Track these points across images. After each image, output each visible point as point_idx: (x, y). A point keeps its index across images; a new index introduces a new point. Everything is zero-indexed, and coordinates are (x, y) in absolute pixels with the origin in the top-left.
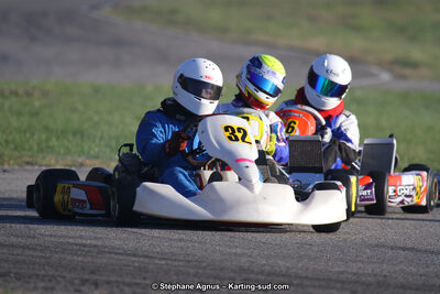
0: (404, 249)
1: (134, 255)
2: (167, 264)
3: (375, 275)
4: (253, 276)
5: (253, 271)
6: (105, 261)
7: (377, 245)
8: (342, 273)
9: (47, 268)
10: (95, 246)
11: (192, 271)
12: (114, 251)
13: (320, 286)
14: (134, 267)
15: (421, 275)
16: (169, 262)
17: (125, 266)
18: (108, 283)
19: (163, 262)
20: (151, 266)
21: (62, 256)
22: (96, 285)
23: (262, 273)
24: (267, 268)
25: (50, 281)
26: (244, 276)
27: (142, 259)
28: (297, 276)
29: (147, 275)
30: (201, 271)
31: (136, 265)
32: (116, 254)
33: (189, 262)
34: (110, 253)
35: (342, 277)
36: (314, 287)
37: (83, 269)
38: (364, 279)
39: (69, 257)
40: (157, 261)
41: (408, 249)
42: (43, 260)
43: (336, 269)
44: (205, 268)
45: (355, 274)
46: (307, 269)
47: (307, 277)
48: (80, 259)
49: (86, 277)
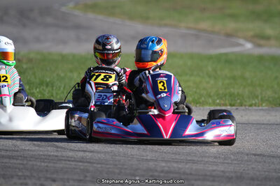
0: (255, 155)
1: (81, 162)
2: (101, 167)
3: (235, 172)
4: (156, 174)
5: (156, 171)
6: (61, 165)
7: (238, 153)
8: (214, 171)
9: (24, 171)
10: (56, 156)
11: (117, 171)
12: (68, 159)
13: (199, 180)
14: (81, 169)
15: (265, 171)
16: (103, 166)
17: (74, 168)
18: (62, 180)
19: (99, 166)
20: (91, 169)
21: (35, 163)
22: (54, 181)
23: (162, 172)
24: (166, 169)
25: (25, 179)
26: (151, 174)
27: (86, 164)
28: (184, 173)
29: (88, 175)
30: (123, 171)
31: (82, 167)
32: (69, 161)
33: (116, 165)
34: (65, 160)
35: (214, 173)
36: (196, 180)
37: (47, 171)
38: (227, 174)
39: (39, 164)
40: (95, 165)
41: (258, 155)
42: (22, 166)
43: (211, 168)
44: (126, 169)
45: (223, 171)
46: (192, 169)
47: (191, 174)
48: (46, 164)
49: (49, 176)
